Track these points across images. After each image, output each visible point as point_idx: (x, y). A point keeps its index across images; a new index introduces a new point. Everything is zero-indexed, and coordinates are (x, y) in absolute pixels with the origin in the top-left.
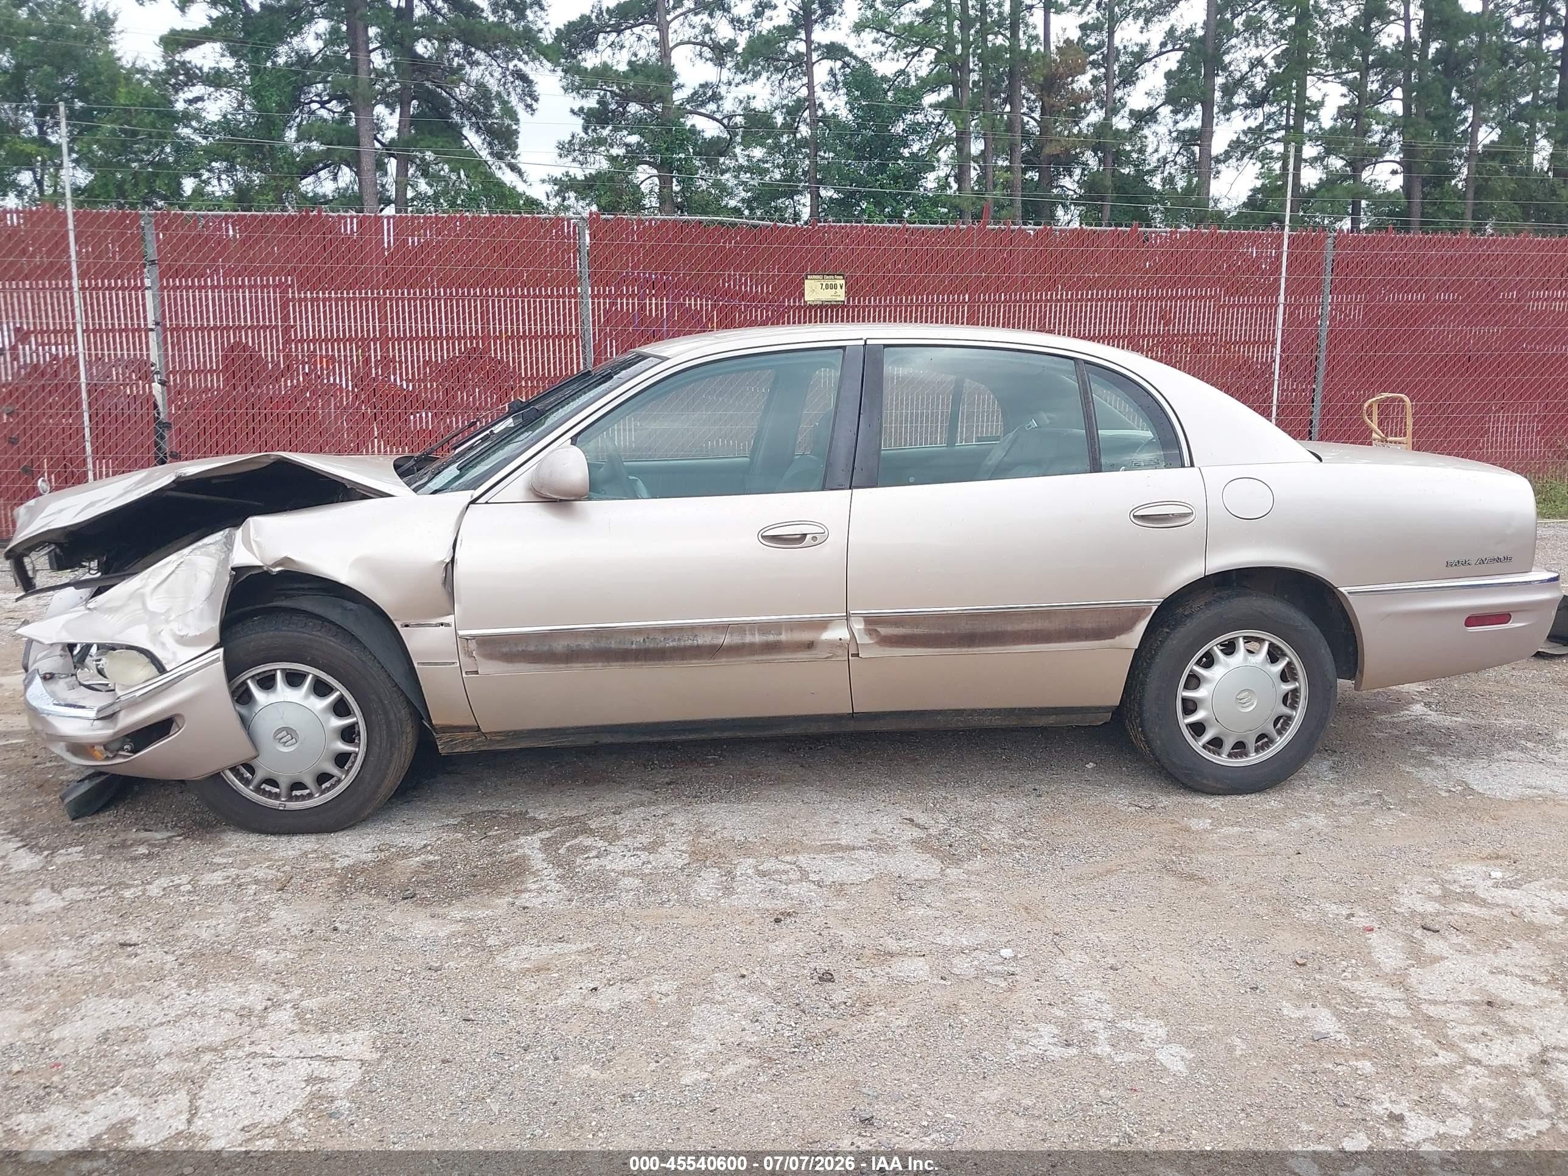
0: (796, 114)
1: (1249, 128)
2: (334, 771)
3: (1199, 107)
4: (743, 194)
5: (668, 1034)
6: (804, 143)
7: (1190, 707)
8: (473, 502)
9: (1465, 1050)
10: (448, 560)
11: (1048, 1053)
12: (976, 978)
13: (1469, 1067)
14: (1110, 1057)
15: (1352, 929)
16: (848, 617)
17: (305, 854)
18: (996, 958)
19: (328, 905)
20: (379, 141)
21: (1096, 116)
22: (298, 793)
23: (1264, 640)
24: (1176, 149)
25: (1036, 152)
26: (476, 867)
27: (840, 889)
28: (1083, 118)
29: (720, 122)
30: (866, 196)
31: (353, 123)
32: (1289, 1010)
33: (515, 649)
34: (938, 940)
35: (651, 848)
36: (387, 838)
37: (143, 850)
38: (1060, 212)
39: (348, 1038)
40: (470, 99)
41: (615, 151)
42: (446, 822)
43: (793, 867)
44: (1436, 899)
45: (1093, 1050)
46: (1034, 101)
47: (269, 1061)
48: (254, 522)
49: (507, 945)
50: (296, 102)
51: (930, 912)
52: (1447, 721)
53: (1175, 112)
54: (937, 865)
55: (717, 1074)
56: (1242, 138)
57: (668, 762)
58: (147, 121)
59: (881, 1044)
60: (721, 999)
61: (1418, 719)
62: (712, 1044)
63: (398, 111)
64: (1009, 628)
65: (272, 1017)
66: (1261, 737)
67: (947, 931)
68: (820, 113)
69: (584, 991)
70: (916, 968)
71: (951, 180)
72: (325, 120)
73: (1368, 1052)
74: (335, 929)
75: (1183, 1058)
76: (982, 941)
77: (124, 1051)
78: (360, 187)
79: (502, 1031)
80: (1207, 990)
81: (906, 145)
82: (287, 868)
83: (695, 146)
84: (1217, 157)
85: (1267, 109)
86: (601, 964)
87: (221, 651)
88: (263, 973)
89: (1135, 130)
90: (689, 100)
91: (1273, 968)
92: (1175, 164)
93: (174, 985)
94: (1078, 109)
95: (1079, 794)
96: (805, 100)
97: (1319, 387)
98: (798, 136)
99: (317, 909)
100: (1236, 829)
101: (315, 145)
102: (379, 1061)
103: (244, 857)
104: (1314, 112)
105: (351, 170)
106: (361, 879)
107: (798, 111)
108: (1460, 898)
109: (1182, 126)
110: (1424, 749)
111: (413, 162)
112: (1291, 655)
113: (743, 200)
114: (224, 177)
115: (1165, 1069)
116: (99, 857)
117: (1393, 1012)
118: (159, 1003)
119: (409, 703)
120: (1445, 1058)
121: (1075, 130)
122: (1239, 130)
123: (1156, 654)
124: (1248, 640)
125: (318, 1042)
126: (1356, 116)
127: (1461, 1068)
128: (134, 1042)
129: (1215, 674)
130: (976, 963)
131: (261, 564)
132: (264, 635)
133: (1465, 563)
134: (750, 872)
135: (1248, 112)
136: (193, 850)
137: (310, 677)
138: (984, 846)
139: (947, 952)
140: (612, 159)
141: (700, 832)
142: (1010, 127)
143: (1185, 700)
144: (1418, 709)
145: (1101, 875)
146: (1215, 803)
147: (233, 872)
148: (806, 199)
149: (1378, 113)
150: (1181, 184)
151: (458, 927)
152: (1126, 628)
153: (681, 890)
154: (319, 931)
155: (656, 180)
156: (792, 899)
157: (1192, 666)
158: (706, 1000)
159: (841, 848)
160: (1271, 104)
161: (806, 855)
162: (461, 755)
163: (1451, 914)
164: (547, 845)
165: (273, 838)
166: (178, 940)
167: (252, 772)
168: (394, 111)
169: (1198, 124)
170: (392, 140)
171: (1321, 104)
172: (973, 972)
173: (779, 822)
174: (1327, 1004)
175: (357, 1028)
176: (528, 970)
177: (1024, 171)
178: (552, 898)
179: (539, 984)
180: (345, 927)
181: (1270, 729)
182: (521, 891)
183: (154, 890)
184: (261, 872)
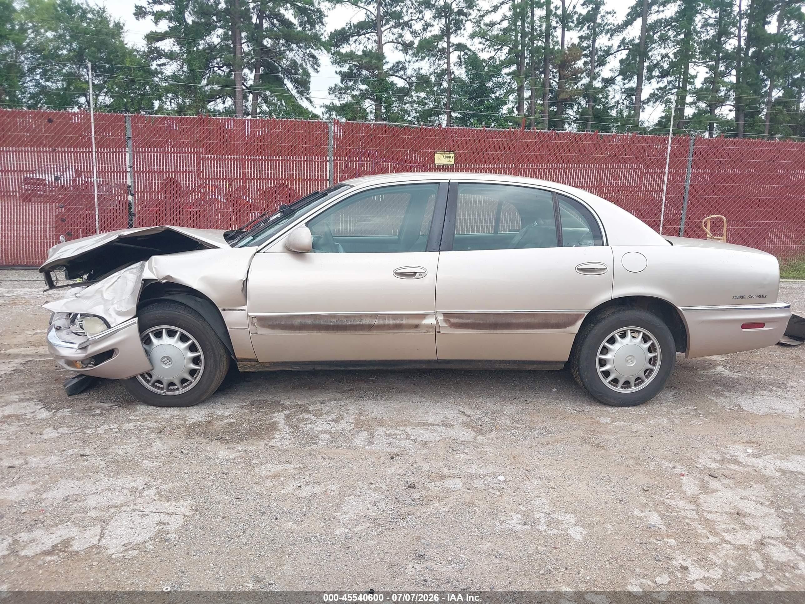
0: (441, 76)
1: (660, 88)
2: (189, 378)
3: (635, 77)
4: (415, 114)
5: (332, 510)
6: (444, 90)
7: (603, 363)
8: (258, 252)
9: (723, 536)
10: (244, 279)
11: (515, 528)
12: (485, 490)
13: (724, 545)
14: (545, 531)
15: (674, 474)
16: (435, 313)
17: (173, 416)
18: (496, 481)
19: (181, 441)
20: (245, 86)
21: (585, 81)
22: (172, 388)
23: (640, 332)
24: (624, 97)
25: (556, 97)
26: (253, 426)
27: (424, 444)
28: (579, 81)
29: (405, 80)
30: (473, 116)
31: (233, 77)
32: (637, 513)
33: (275, 323)
34: (469, 471)
35: (336, 421)
36: (213, 410)
37: (98, 411)
38: (566, 126)
39: (179, 504)
40: (288, 67)
41: (355, 93)
42: (242, 404)
43: (403, 432)
44: (718, 462)
45: (537, 527)
46: (556, 73)
47: (141, 513)
48: (155, 258)
49: (261, 464)
50: (207, 67)
51: (467, 457)
52: (734, 375)
53: (624, 79)
54: (473, 434)
55: (353, 530)
56: (656, 92)
57: (350, 380)
58: (139, 74)
59: (434, 520)
60: (360, 494)
61: (719, 374)
62: (352, 515)
63: (254, 71)
64: (514, 321)
65: (146, 493)
66: (637, 379)
67: (473, 466)
68: (453, 76)
69: (295, 487)
70: (456, 484)
71: (515, 109)
72: (220, 75)
73: (674, 535)
74: (182, 452)
75: (581, 533)
76: (490, 472)
77: (75, 505)
78: (235, 107)
79: (253, 504)
80: (598, 501)
81: (493, 93)
82: (164, 423)
83: (393, 91)
84: (644, 101)
85: (670, 78)
86: (305, 475)
87: (137, 319)
88: (145, 472)
89: (605, 87)
90: (391, 69)
91: (632, 492)
92: (623, 104)
93: (103, 475)
94: (577, 77)
95: (547, 403)
96: (446, 70)
97: (684, 212)
98: (442, 87)
99: (175, 442)
100: (623, 423)
101: (216, 87)
102: (193, 516)
103: (144, 417)
104: (692, 80)
105: (231, 99)
106: (197, 430)
107: (442, 75)
108: (730, 461)
109: (627, 86)
110: (720, 388)
111: (260, 96)
112: (654, 340)
113: (414, 117)
114: (172, 101)
115: (572, 538)
116: (77, 414)
117: (689, 516)
118: (95, 483)
119: (225, 346)
120: (713, 539)
121: (575, 87)
122: (655, 88)
123: (587, 336)
124: (633, 331)
125: (166, 506)
126: (713, 83)
127: (720, 545)
128: (80, 501)
129: (615, 347)
130: (486, 482)
131: (156, 278)
132: (157, 312)
133: (742, 297)
134: (382, 434)
135: (660, 80)
136: (121, 412)
137: (179, 332)
138: (497, 426)
139: (472, 476)
140: (353, 96)
141: (361, 414)
142: (544, 85)
143: (600, 360)
144: (720, 369)
145: (553, 442)
146: (614, 410)
147: (138, 423)
148: (445, 117)
149: (724, 82)
150: (625, 113)
151: (239, 454)
152: (572, 323)
153: (348, 441)
154: (174, 453)
155: (374, 107)
156: (401, 448)
157: (604, 343)
158: (352, 494)
159: (427, 424)
160: (671, 76)
161: (410, 427)
162: (249, 373)
163: (724, 469)
164: (287, 417)
165: (159, 408)
166: (108, 454)
167: (151, 377)
168: (252, 72)
169: (635, 85)
170: (251, 85)
171: (696, 76)
172: (483, 487)
173: (399, 411)
174: (657, 511)
175: (185, 500)
176: (270, 476)
177: (550, 106)
178: (286, 442)
179: (274, 482)
180: (186, 452)
181: (642, 375)
182: (272, 438)
183: (100, 430)
184: (151, 424)
